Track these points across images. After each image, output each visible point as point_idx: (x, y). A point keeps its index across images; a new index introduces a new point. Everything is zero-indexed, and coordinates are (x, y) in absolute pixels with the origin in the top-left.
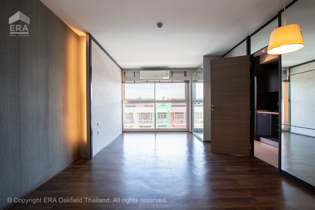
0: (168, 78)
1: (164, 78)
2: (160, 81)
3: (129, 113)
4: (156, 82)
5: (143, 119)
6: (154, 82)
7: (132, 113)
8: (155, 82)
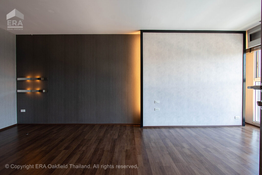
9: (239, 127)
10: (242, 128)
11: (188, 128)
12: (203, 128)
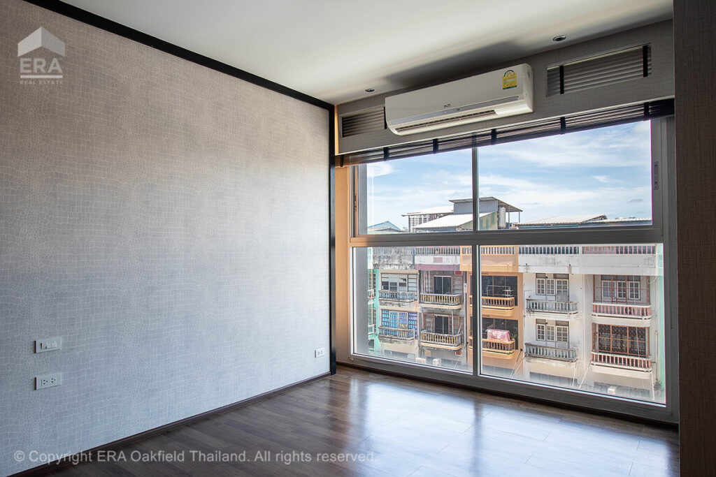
0: (524, 107)
1: (502, 111)
2: (494, 133)
3: (555, 276)
4: (478, 139)
5: (609, 299)
6: (470, 141)
7: (567, 276)
8: (474, 142)
9: (325, 380)
10: (331, 381)
11: (188, 426)
12: (238, 409)
